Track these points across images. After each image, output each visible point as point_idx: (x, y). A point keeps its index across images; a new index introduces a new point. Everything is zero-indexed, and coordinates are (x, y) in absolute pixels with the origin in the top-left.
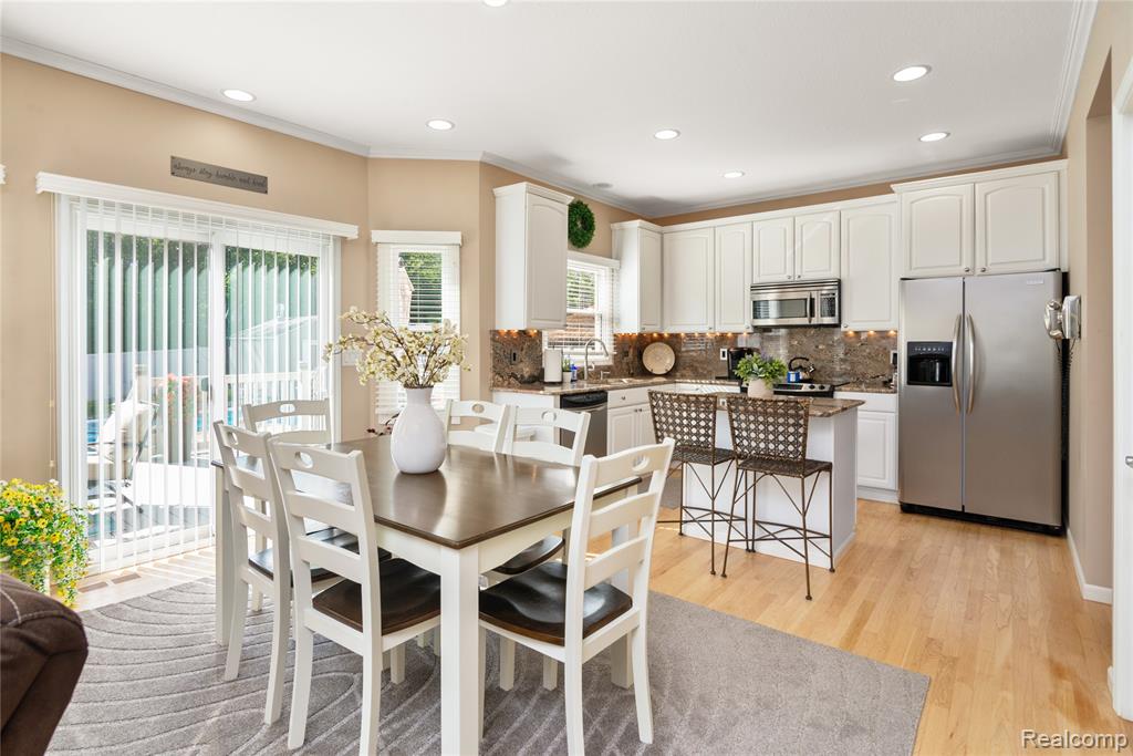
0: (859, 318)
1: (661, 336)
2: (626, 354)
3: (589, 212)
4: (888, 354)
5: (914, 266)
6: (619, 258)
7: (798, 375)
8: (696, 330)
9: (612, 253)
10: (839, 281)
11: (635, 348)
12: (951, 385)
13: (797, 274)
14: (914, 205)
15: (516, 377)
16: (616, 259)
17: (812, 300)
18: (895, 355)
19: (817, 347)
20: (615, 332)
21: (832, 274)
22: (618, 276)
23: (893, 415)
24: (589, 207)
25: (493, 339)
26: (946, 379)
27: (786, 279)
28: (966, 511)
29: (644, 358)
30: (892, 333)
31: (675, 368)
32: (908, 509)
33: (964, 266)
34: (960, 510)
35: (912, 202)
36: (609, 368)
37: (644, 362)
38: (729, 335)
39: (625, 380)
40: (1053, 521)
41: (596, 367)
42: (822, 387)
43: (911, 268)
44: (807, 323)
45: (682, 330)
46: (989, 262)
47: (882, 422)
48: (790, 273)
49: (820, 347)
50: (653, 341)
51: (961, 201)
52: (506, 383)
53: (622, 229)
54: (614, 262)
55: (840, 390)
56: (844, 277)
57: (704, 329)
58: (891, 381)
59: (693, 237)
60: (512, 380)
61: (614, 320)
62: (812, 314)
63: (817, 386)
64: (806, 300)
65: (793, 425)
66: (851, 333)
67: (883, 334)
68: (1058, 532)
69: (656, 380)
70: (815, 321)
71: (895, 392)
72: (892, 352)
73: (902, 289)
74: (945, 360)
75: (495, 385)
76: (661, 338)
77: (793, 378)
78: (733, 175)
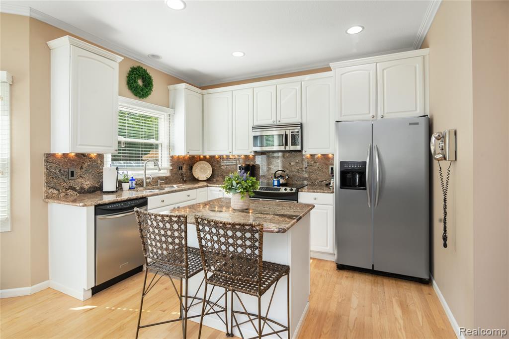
0: (313, 146)
1: (205, 157)
2: (181, 168)
3: (148, 74)
4: (328, 168)
5: (343, 114)
6: (173, 108)
7: (279, 181)
8: (224, 153)
9: (168, 104)
10: (301, 124)
11: (187, 165)
12: (366, 189)
13: (278, 119)
14: (343, 76)
15: (74, 189)
16: (172, 108)
17: (286, 135)
18: (332, 169)
19: (290, 164)
20: (171, 155)
21: (297, 120)
22: (173, 119)
23: (332, 206)
24: (148, 71)
25: (46, 161)
26: (363, 184)
27: (272, 123)
28: (374, 269)
29: (193, 171)
30: (330, 156)
31: (212, 176)
32: (341, 267)
33: (371, 115)
34: (372, 269)
35: (342, 74)
36: (167, 178)
37: (193, 173)
38: (243, 157)
39: (175, 186)
40: (425, 276)
41: (153, 178)
42: (291, 190)
43: (341, 116)
44: (284, 149)
45: (216, 153)
46: (386, 111)
47: (326, 211)
48: (274, 119)
49: (292, 164)
50: (201, 160)
51: (369, 73)
52: (62, 195)
53: (175, 89)
54: (170, 110)
55: (302, 191)
56: (303, 122)
57: (227, 153)
58: (330, 183)
59: (220, 97)
60: (70, 192)
61: (170, 147)
62: (286, 144)
63: (288, 189)
64: (283, 135)
65: (250, 247)
66: (308, 156)
67: (325, 157)
68: (427, 282)
69: (200, 184)
70: (288, 148)
71: (333, 192)
72: (331, 167)
73: (337, 128)
74: (362, 173)
75: (47, 197)
76: (205, 159)
77: (276, 183)
78: (238, 54)
